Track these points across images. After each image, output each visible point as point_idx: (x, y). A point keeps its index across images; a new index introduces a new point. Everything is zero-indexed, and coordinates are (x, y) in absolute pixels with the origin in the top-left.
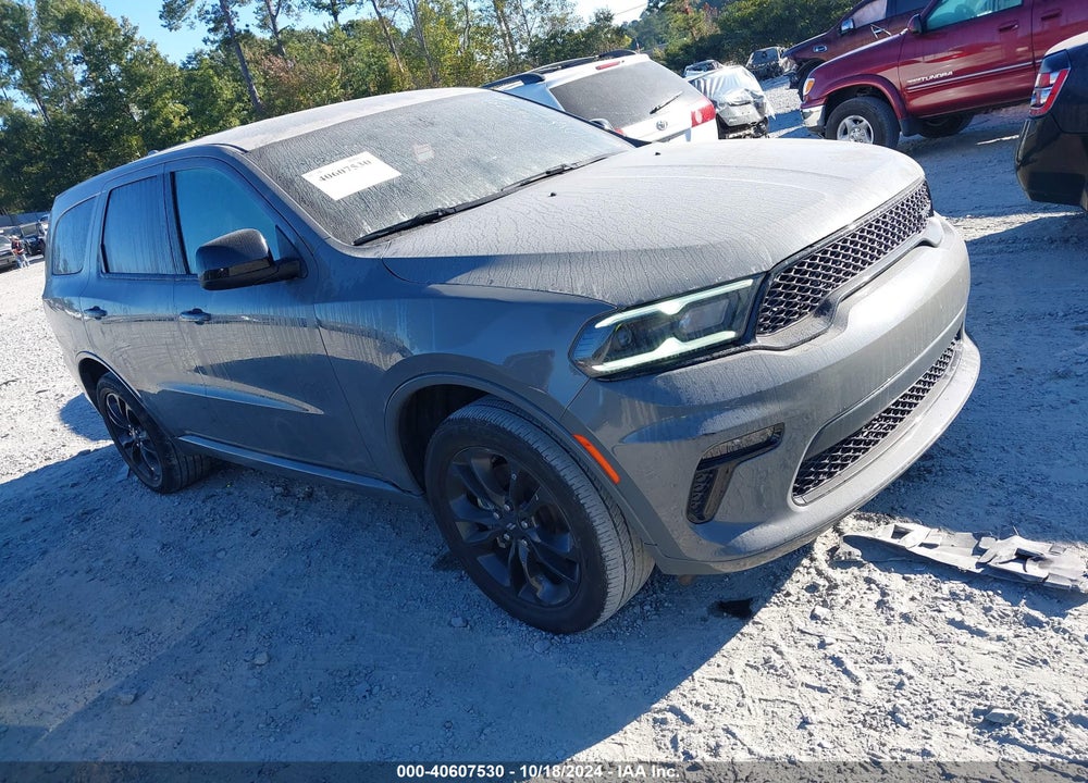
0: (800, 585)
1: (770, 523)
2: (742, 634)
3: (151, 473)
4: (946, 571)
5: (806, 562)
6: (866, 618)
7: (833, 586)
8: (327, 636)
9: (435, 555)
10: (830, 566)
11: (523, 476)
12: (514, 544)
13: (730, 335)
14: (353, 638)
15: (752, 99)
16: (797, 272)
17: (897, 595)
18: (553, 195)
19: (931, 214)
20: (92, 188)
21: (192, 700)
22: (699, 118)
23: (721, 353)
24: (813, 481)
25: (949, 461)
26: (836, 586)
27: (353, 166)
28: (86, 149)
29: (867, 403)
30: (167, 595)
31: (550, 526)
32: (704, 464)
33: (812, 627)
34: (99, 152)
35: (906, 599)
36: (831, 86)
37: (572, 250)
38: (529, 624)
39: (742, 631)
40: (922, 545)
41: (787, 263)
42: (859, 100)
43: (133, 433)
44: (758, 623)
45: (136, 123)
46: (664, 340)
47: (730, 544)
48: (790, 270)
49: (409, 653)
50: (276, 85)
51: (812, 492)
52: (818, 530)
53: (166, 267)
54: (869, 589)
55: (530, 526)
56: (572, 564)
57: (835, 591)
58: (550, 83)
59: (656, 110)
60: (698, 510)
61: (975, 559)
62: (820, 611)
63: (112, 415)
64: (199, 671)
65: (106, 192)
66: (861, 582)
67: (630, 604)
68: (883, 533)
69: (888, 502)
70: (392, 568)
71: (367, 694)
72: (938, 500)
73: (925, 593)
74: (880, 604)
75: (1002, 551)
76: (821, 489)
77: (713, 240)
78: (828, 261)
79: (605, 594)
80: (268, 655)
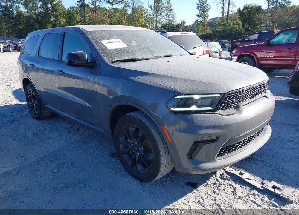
0: (211, 182)
1: (209, 163)
2: (193, 192)
3: (35, 113)
4: (253, 187)
5: (214, 176)
6: (228, 195)
7: (220, 184)
8: (76, 168)
9: (110, 152)
10: (220, 179)
11: (143, 135)
12: (135, 154)
13: (211, 108)
14: (83, 170)
15: (218, 52)
16: (232, 95)
17: (238, 191)
18: (168, 61)
19: (268, 90)
20: (41, 32)
21: (33, 178)
22: (205, 53)
23: (207, 113)
24: (223, 154)
25: (257, 157)
26: (221, 185)
27: (115, 42)
28: (36, 25)
29: (242, 136)
30: (32, 148)
31: (147, 151)
32: (196, 142)
33: (213, 194)
34: (39, 26)
35: (240, 192)
36: (240, 53)
37: (172, 76)
38: (134, 177)
39: (193, 191)
40: (247, 178)
41: (230, 92)
42: (247, 58)
43: (33, 101)
44: (198, 190)
45: (51, 21)
46: (193, 105)
47: (197, 166)
48: (230, 95)
49: (98, 178)
50: (91, 20)
51: (222, 157)
52: (219, 168)
53: (56, 58)
54: (231, 187)
55: (141, 149)
56: (151, 162)
57: (221, 186)
58: (168, 34)
59: (194, 48)
60: (191, 155)
61: (261, 185)
62: (216, 190)
63: (29, 95)
64: (37, 170)
65: (44, 34)
66: (228, 185)
67: (163, 178)
68: (237, 173)
69: (240, 165)
70: (97, 153)
71: (84, 187)
72: (253, 167)
73: (246, 192)
74: (233, 192)
75: (269, 185)
76: (225, 156)
77: (212, 82)
78: (241, 95)
79: (158, 173)
80: (58, 170)
